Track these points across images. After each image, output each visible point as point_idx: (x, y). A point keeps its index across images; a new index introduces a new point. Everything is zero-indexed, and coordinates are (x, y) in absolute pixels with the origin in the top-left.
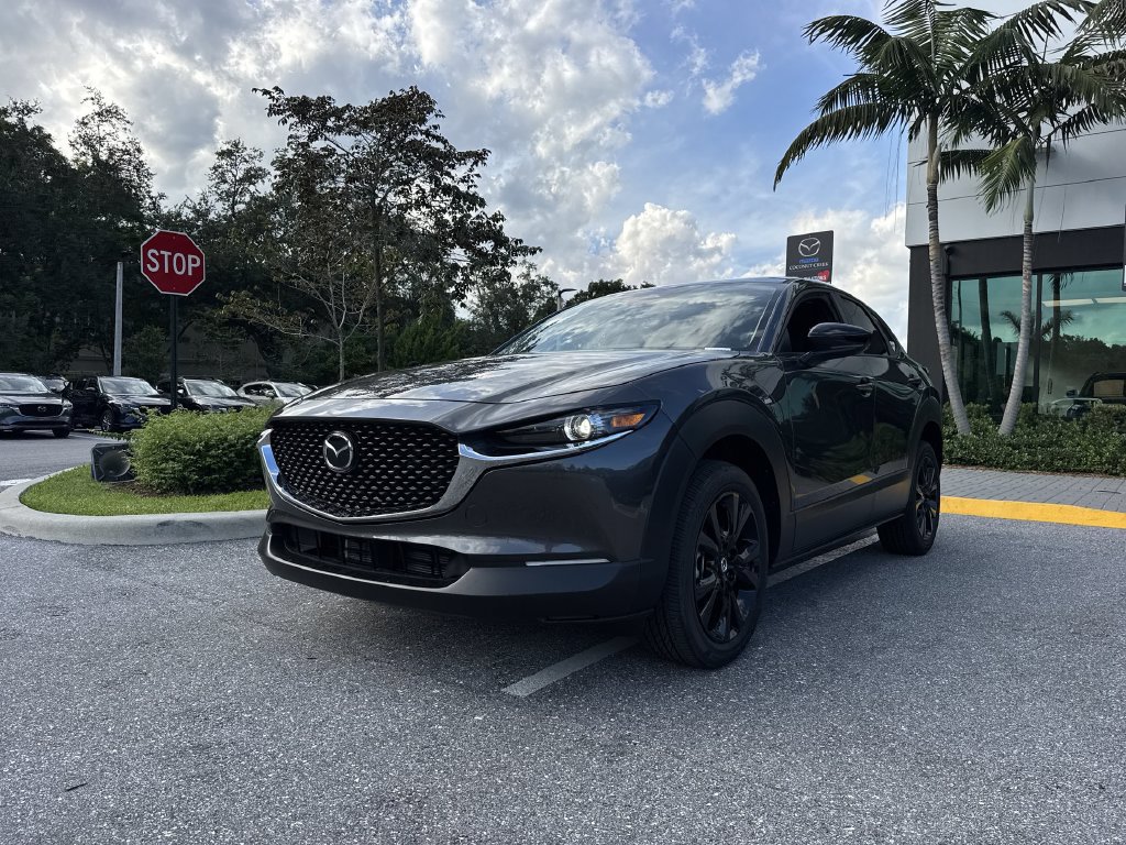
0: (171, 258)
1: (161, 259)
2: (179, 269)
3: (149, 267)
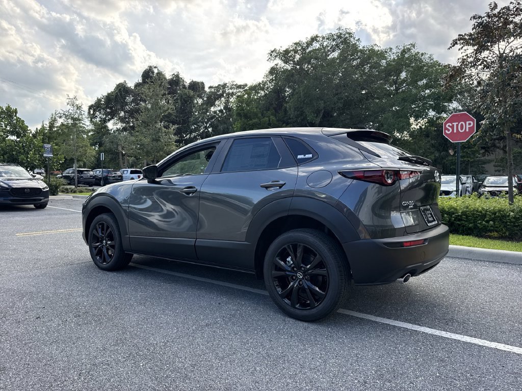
0: (457, 125)
1: (452, 127)
2: (462, 129)
3: (447, 131)
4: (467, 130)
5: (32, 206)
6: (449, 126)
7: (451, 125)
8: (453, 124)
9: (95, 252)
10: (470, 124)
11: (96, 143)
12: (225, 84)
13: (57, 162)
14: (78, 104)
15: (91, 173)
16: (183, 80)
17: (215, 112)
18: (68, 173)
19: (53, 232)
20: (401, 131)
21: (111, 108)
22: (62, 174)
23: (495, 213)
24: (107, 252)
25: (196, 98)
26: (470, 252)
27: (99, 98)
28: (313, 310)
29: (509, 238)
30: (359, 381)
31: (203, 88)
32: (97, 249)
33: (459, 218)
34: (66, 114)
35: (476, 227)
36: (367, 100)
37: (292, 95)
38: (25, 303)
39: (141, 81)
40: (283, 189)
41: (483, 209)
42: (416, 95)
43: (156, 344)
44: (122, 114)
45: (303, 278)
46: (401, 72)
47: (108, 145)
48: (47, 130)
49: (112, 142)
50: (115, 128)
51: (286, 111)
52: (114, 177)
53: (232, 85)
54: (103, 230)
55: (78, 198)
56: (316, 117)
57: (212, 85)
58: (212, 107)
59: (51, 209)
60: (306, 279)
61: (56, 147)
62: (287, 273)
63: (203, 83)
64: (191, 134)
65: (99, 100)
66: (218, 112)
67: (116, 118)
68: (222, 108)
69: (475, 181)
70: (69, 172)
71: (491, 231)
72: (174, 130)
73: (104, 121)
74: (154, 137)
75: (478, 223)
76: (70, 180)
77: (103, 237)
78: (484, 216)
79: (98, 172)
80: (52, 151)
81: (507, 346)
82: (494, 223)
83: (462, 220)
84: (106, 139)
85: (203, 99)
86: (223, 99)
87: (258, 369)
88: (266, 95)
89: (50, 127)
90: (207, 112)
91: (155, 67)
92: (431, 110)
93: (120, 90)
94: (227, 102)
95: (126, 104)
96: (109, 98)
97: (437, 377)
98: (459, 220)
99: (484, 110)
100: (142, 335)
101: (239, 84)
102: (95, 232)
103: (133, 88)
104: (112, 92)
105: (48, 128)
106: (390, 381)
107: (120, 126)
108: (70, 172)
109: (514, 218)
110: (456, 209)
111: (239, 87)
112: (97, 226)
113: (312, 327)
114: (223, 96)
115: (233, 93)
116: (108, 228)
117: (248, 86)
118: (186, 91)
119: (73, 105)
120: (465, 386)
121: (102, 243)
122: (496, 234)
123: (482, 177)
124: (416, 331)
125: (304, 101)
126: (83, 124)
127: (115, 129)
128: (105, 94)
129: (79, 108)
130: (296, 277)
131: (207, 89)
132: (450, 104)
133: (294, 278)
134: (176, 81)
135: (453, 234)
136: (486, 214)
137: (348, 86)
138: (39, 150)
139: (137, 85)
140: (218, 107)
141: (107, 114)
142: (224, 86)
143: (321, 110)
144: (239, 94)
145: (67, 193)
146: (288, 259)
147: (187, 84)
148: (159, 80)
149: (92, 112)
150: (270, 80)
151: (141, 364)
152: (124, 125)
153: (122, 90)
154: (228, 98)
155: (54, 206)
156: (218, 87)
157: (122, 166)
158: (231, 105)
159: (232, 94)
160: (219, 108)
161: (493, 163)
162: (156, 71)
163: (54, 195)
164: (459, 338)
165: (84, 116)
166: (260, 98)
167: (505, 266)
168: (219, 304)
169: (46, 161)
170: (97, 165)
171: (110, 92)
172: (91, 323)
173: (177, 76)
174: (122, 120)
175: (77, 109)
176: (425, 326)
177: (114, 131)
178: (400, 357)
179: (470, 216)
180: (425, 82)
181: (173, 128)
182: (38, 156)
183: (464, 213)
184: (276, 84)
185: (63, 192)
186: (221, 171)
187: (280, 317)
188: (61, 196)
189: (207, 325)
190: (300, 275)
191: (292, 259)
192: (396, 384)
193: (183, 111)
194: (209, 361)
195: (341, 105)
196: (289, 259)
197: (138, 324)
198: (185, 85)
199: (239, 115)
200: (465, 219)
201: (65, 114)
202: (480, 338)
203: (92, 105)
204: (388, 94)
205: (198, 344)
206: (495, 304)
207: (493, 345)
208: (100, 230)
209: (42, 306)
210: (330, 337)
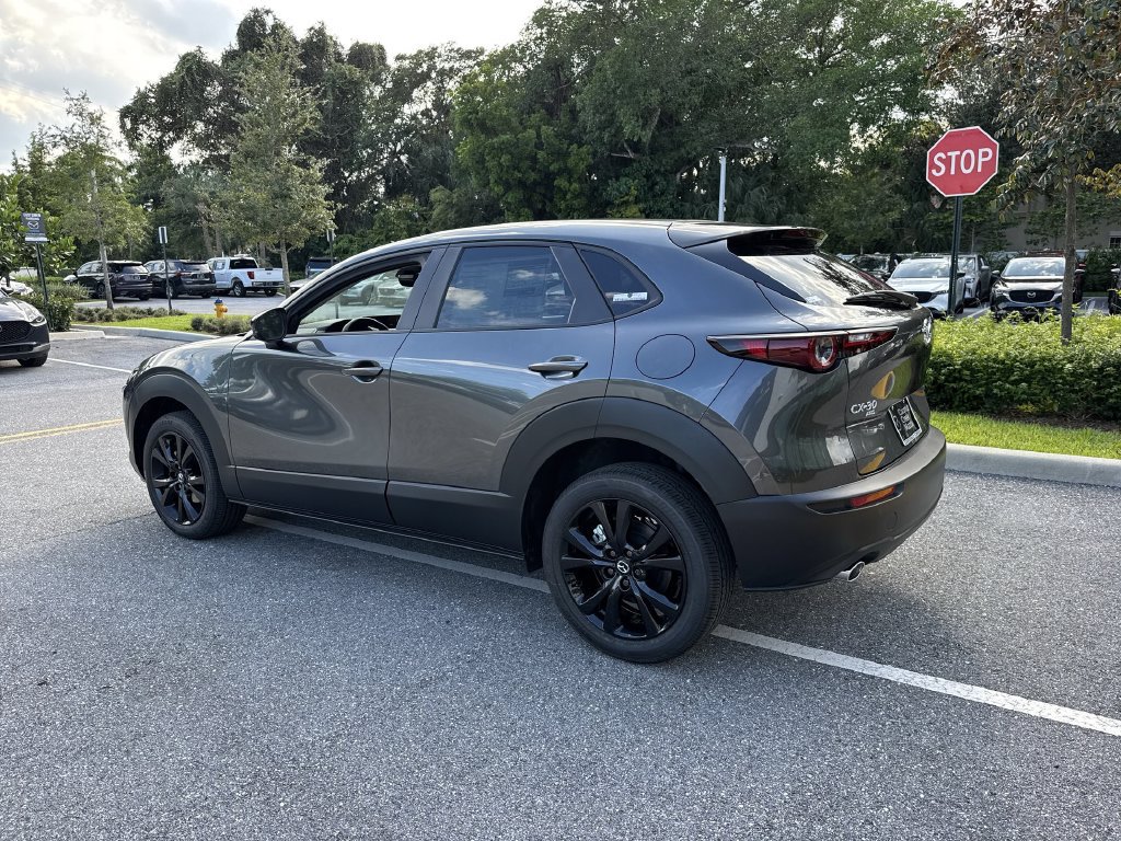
0: (958, 158)
1: (947, 162)
2: (967, 167)
3: (934, 172)
4: (979, 170)
5: (15, 362)
6: (940, 159)
7: (943, 155)
8: (949, 154)
9: (162, 497)
10: (985, 155)
11: (146, 199)
12: (434, 49)
13: (58, 253)
14: (91, 110)
15: (142, 270)
16: (335, 43)
17: (414, 117)
18: (89, 272)
19: (66, 430)
20: (828, 155)
21: (172, 114)
22: (75, 274)
23: (1032, 364)
24: (190, 499)
25: (368, 85)
26: (978, 458)
27: (142, 89)
28: (652, 641)
29: (1058, 416)
30: (757, 824)
31: (383, 58)
32: (167, 490)
33: (955, 376)
34: (68, 135)
35: (988, 394)
36: (756, 83)
37: (588, 72)
38: (11, 640)
39: (236, 48)
40: (581, 377)
41: (1007, 354)
42: (865, 70)
43: (313, 744)
44: (200, 127)
45: (629, 573)
46: (832, 17)
47: (174, 204)
48: (26, 172)
49: (183, 196)
50: (186, 160)
51: (573, 113)
52: (194, 276)
53: (450, 51)
54: (173, 448)
55: (118, 334)
56: (643, 127)
57: (402, 53)
58: (406, 106)
59: (57, 368)
60: (636, 576)
61: (52, 219)
62: (596, 562)
63: (381, 48)
64: (360, 169)
65: (142, 97)
66: (420, 117)
67: (185, 138)
68: (430, 106)
69: (983, 267)
70: (89, 269)
71: (1021, 402)
72: (320, 170)
73: (161, 145)
74: (276, 188)
75: (996, 387)
76: (95, 288)
77: (177, 466)
78: (1011, 370)
79: (158, 267)
80: (44, 228)
81: (1062, 709)
82: (1029, 385)
83: (961, 379)
84: (167, 190)
85: (384, 87)
86: (429, 84)
87: (539, 801)
88: (528, 72)
89: (32, 165)
90: (395, 116)
91: (267, 12)
92: (897, 108)
93: (189, 69)
94: (440, 90)
95: (207, 103)
96: (165, 90)
97: (921, 802)
98: (955, 380)
99: (1021, 131)
100: (280, 717)
101: (466, 48)
102: (156, 454)
103: (220, 64)
104: (172, 76)
105: (29, 169)
106: (822, 821)
107: (197, 155)
108: (94, 269)
109: (1073, 374)
110: (950, 357)
111: (467, 55)
112: (160, 440)
113: (652, 676)
114: (430, 78)
115: (451, 69)
116: (184, 446)
117: (486, 53)
118: (345, 68)
119: (81, 114)
120: (979, 823)
121: (175, 477)
122: (1030, 408)
123: (998, 256)
124: (873, 677)
125: (614, 91)
126: (110, 159)
127: (187, 163)
128: (156, 81)
129: (95, 120)
130: (615, 569)
131: (392, 63)
132: (939, 92)
133: (611, 571)
134: (318, 45)
135: (942, 410)
136: (1012, 365)
137: (713, 52)
138: (12, 227)
139: (230, 56)
140: (420, 103)
141: (164, 128)
142: (431, 54)
143: (655, 110)
144: (467, 71)
145: (92, 321)
146: (595, 531)
147: (345, 51)
148: (279, 51)
149: (129, 126)
150: (537, 39)
151: (282, 804)
152: (206, 154)
153: (193, 70)
154: (442, 82)
155: (63, 357)
156: (417, 58)
157: (210, 249)
158: (448, 99)
159: (451, 72)
160: (422, 107)
161: (1023, 226)
162: (269, 21)
163: (60, 329)
164: (963, 694)
165: (109, 141)
166: (512, 84)
167: (1052, 489)
168: (448, 622)
169: (33, 252)
170: (153, 252)
171: (165, 75)
172: (164, 693)
173: (320, 32)
174: (200, 142)
175: (92, 124)
176: (890, 663)
177: (184, 169)
178: (842, 753)
179: (979, 371)
180: (885, 41)
181: (318, 166)
182: (11, 242)
183: (966, 365)
184: (551, 47)
185: (81, 319)
186: (435, 327)
187: (581, 651)
188: (78, 333)
189: (423, 684)
190: (622, 566)
191: (604, 531)
192: (836, 826)
193: (340, 115)
194: (432, 786)
195: (697, 100)
196: (598, 530)
197: (269, 690)
198: (339, 54)
199: (466, 122)
200: (968, 378)
201: (65, 138)
202: (1007, 690)
203: (128, 108)
204: (803, 70)
205: (406, 740)
206: (1034, 596)
207: (1036, 708)
208: (167, 452)
209: (49, 648)
210: (691, 703)
